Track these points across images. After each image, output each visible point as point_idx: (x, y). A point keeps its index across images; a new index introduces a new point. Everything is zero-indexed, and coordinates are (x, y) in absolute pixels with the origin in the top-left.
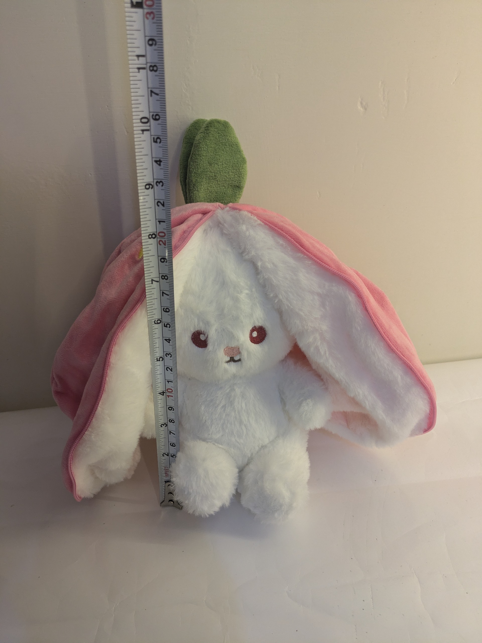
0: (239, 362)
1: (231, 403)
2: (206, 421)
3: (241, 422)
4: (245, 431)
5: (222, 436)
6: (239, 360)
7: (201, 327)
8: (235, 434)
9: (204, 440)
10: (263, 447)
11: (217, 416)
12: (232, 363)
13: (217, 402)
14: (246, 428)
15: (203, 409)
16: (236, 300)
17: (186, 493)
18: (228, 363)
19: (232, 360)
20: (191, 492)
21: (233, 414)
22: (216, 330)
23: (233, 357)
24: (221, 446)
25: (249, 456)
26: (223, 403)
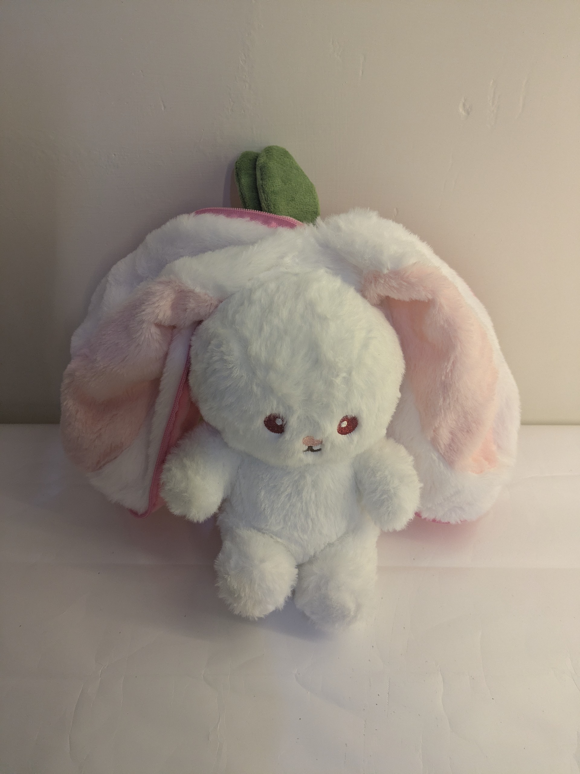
0: (319, 452)
1: (299, 493)
2: (264, 509)
3: (307, 515)
4: (311, 526)
5: (283, 528)
6: (319, 450)
7: (281, 411)
8: (298, 528)
9: (259, 530)
10: (330, 545)
11: (279, 505)
12: (310, 452)
13: (282, 489)
14: (312, 522)
15: (262, 495)
16: (330, 384)
17: (236, 596)
18: (305, 452)
19: (310, 449)
20: (243, 596)
21: (299, 505)
22: (298, 417)
23: (311, 446)
24: (279, 540)
25: (312, 554)
26: (289, 490)
